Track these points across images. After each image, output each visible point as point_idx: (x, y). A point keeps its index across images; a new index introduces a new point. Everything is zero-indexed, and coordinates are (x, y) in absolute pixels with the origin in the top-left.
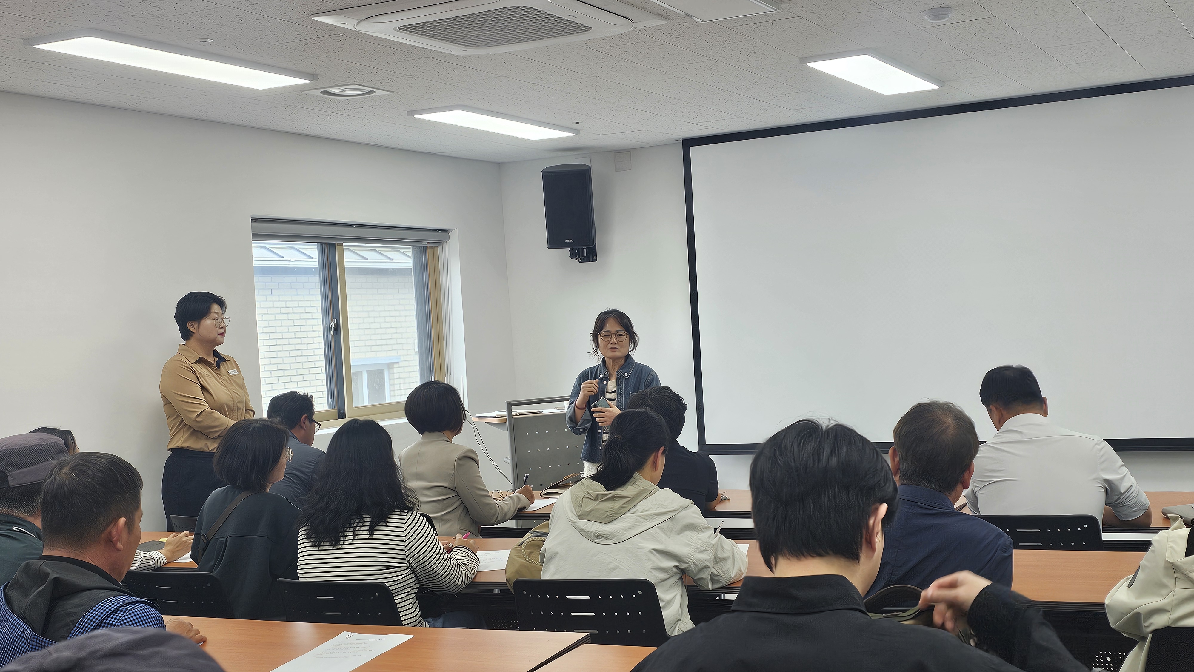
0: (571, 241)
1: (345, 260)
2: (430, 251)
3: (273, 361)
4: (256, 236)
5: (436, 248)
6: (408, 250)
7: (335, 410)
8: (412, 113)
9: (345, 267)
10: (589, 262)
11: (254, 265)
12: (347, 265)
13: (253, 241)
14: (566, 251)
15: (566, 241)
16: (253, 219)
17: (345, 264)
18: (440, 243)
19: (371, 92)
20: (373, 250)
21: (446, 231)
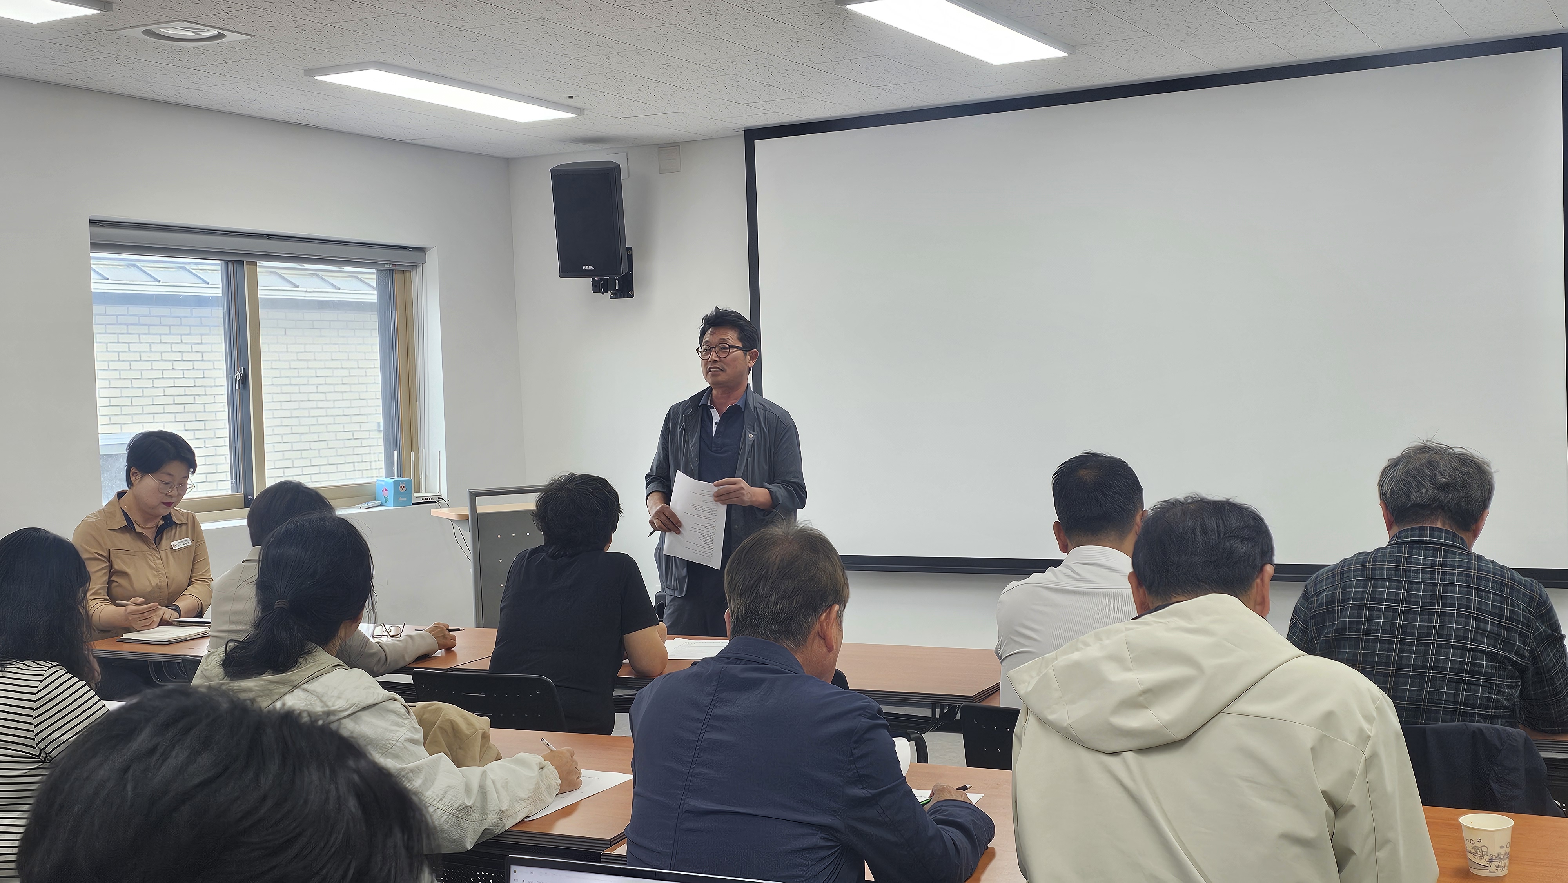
0: (591, 267)
1: (259, 287)
2: (398, 277)
3: (286, 422)
4: (97, 246)
5: (407, 274)
6: (370, 276)
7: (241, 494)
8: (311, 72)
9: (259, 296)
10: (624, 298)
11: (93, 290)
12: (261, 294)
13: (92, 254)
14: (586, 283)
15: (584, 267)
16: (93, 222)
17: (259, 292)
18: (414, 267)
19: (220, 36)
20: (315, 274)
21: (422, 250)
